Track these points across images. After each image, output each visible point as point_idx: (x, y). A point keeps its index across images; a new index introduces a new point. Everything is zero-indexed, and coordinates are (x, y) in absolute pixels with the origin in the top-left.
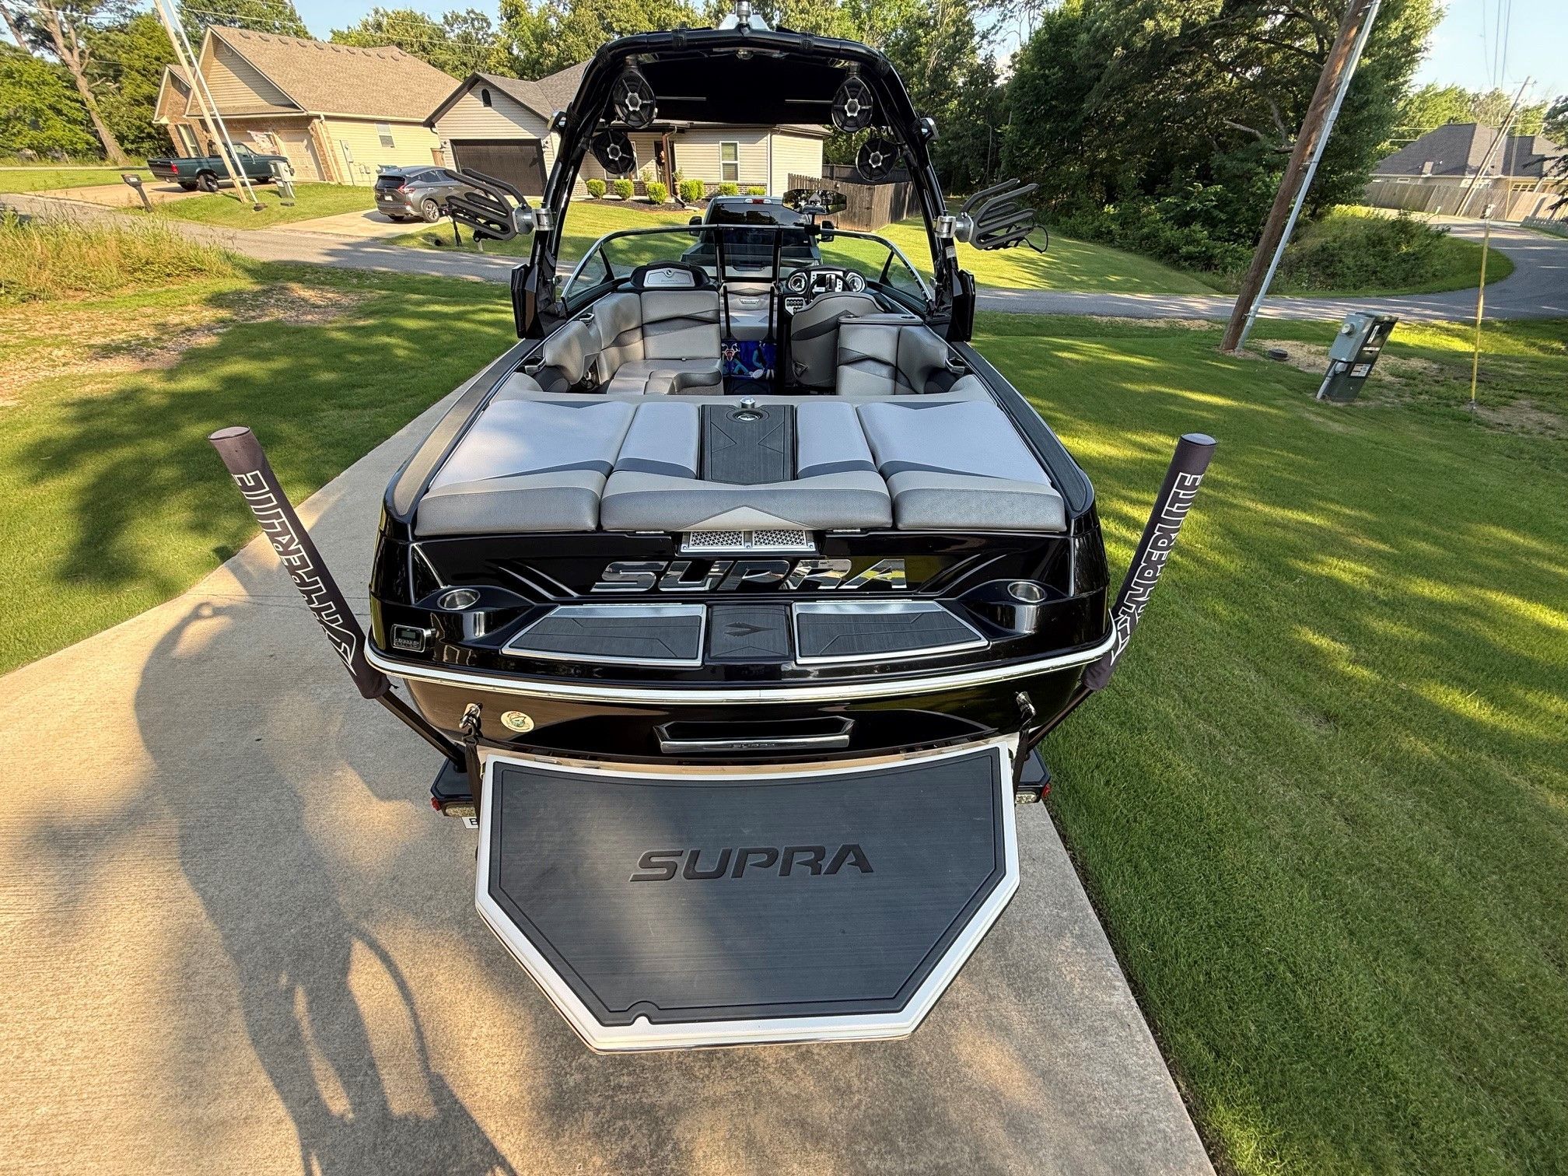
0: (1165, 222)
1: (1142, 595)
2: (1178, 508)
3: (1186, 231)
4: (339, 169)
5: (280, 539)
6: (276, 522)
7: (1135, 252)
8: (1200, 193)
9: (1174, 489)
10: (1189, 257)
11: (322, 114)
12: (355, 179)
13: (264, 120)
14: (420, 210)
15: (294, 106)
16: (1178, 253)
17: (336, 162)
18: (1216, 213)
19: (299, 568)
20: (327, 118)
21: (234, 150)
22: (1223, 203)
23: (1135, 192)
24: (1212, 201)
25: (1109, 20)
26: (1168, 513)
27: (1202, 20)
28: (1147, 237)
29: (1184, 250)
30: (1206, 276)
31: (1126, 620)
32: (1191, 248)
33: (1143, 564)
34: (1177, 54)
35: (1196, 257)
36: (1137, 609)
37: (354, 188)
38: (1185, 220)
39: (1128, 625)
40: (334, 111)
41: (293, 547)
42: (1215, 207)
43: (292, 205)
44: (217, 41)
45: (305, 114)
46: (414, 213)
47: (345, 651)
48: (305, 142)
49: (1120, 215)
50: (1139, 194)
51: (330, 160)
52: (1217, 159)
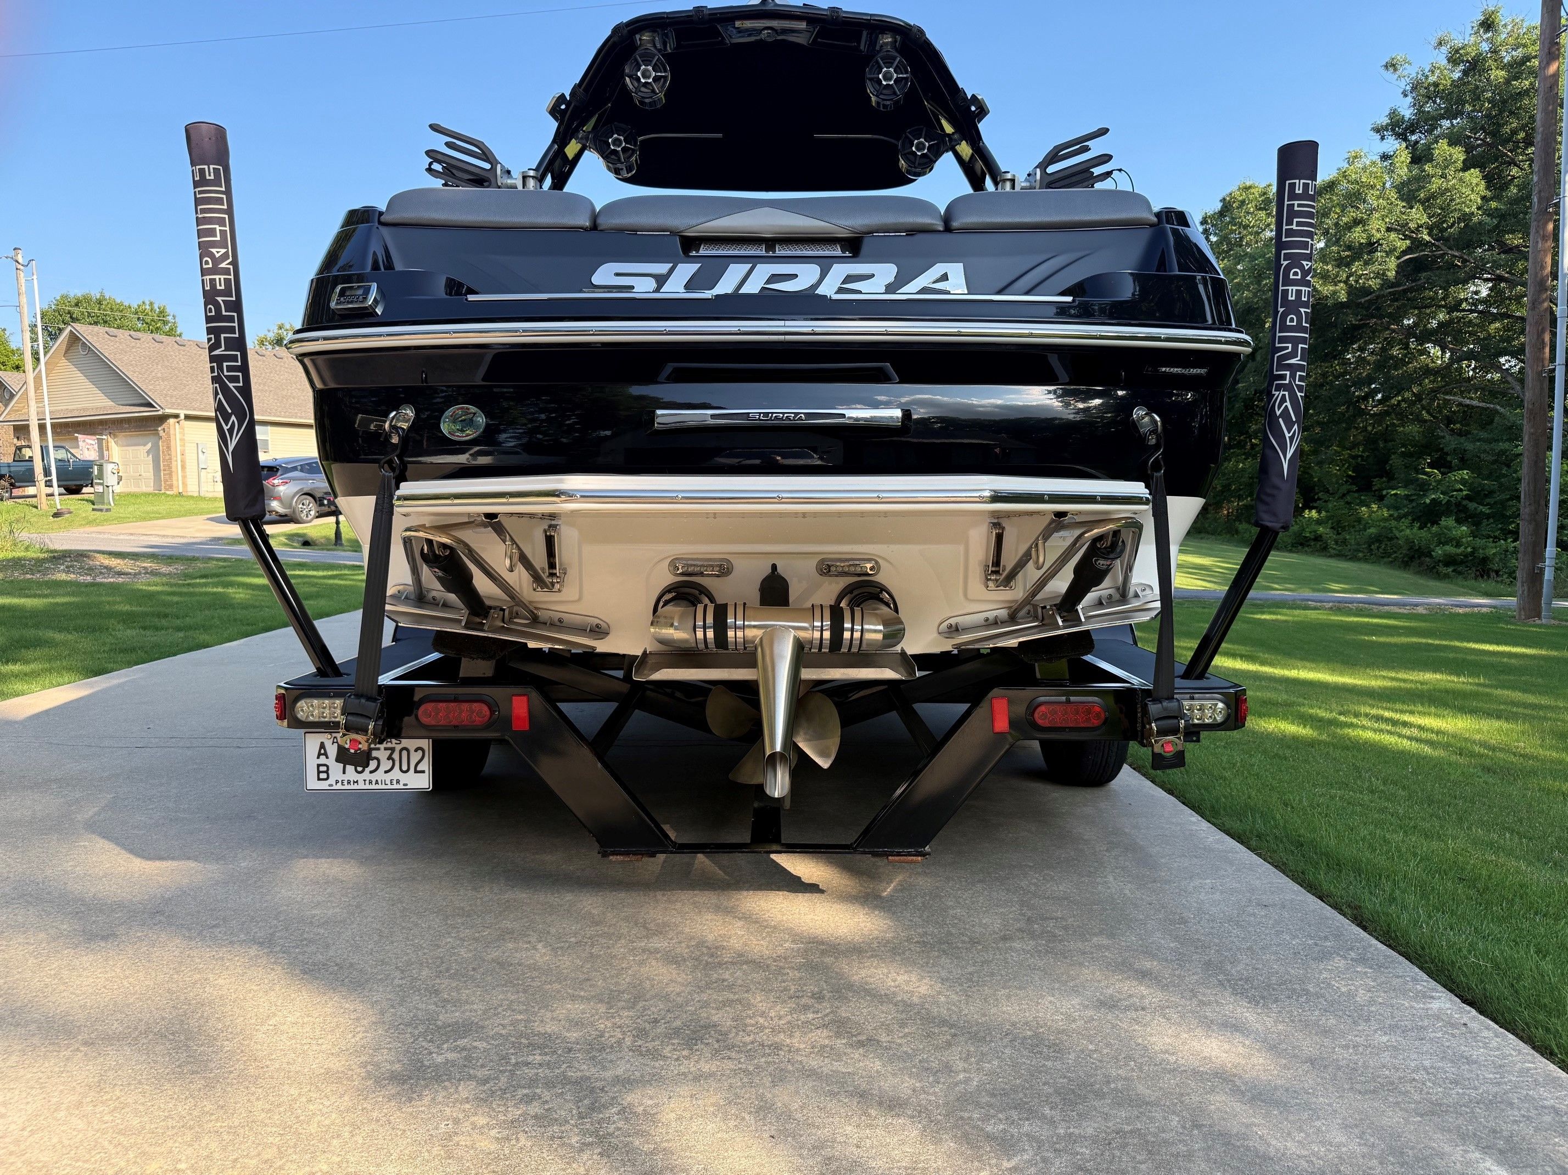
0: (1399, 518)
1: (1293, 355)
2: (1299, 224)
3: (1435, 529)
4: (184, 477)
5: (214, 250)
6: (218, 228)
7: (1365, 560)
8: (1439, 482)
9: (1286, 203)
10: (1450, 561)
11: (182, 414)
12: (203, 489)
13: (102, 423)
14: (290, 506)
15: (150, 405)
16: (1431, 556)
17: (183, 467)
18: (1472, 506)
19: (221, 293)
20: (188, 417)
21: (53, 455)
22: (1477, 495)
23: (1344, 489)
24: (1461, 490)
25: (1249, 290)
26: (1290, 233)
27: (1374, 283)
28: (1378, 539)
29: (1439, 551)
30: (1483, 585)
31: (1284, 395)
32: (1449, 549)
33: (1281, 310)
34: (1355, 328)
35: (1462, 562)
36: (1293, 376)
37: (200, 498)
38: (1430, 515)
39: (1288, 404)
40: (201, 410)
41: (223, 265)
42: (1467, 498)
43: (108, 510)
44: (74, 339)
45: (160, 413)
46: (281, 510)
47: (231, 431)
48: (149, 445)
49: (1328, 518)
50: (1349, 491)
51: (177, 465)
52: (1450, 442)
